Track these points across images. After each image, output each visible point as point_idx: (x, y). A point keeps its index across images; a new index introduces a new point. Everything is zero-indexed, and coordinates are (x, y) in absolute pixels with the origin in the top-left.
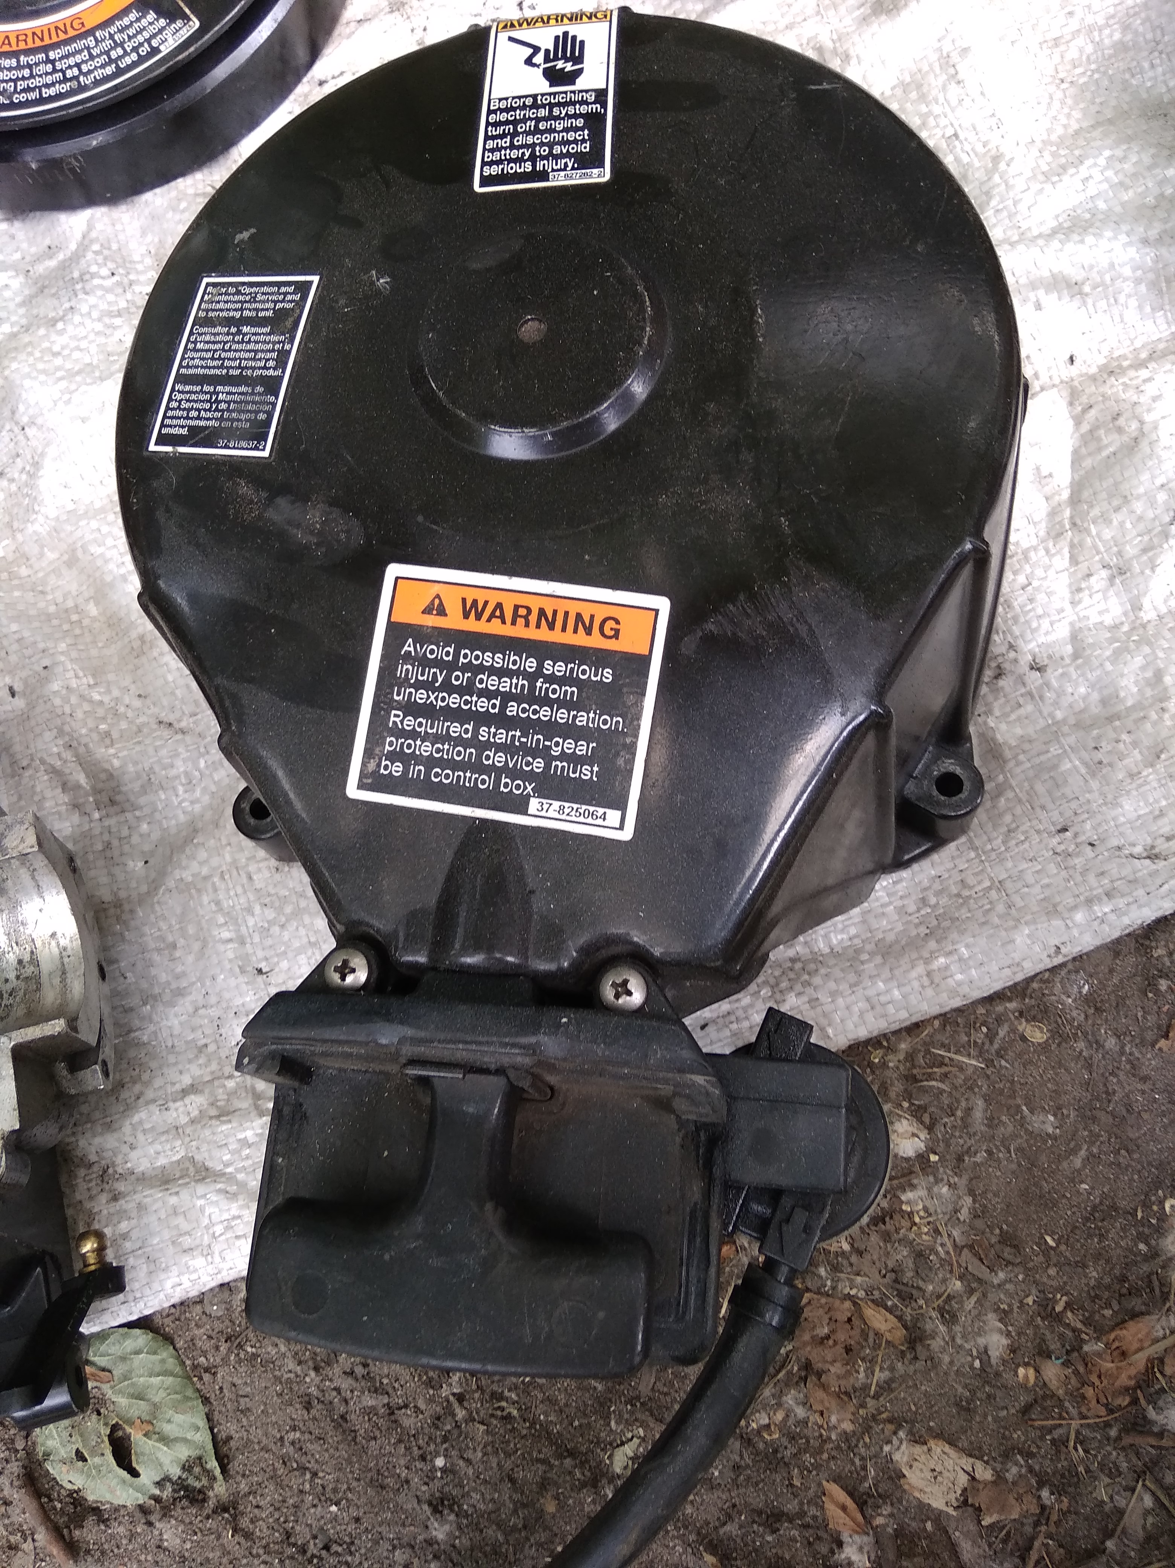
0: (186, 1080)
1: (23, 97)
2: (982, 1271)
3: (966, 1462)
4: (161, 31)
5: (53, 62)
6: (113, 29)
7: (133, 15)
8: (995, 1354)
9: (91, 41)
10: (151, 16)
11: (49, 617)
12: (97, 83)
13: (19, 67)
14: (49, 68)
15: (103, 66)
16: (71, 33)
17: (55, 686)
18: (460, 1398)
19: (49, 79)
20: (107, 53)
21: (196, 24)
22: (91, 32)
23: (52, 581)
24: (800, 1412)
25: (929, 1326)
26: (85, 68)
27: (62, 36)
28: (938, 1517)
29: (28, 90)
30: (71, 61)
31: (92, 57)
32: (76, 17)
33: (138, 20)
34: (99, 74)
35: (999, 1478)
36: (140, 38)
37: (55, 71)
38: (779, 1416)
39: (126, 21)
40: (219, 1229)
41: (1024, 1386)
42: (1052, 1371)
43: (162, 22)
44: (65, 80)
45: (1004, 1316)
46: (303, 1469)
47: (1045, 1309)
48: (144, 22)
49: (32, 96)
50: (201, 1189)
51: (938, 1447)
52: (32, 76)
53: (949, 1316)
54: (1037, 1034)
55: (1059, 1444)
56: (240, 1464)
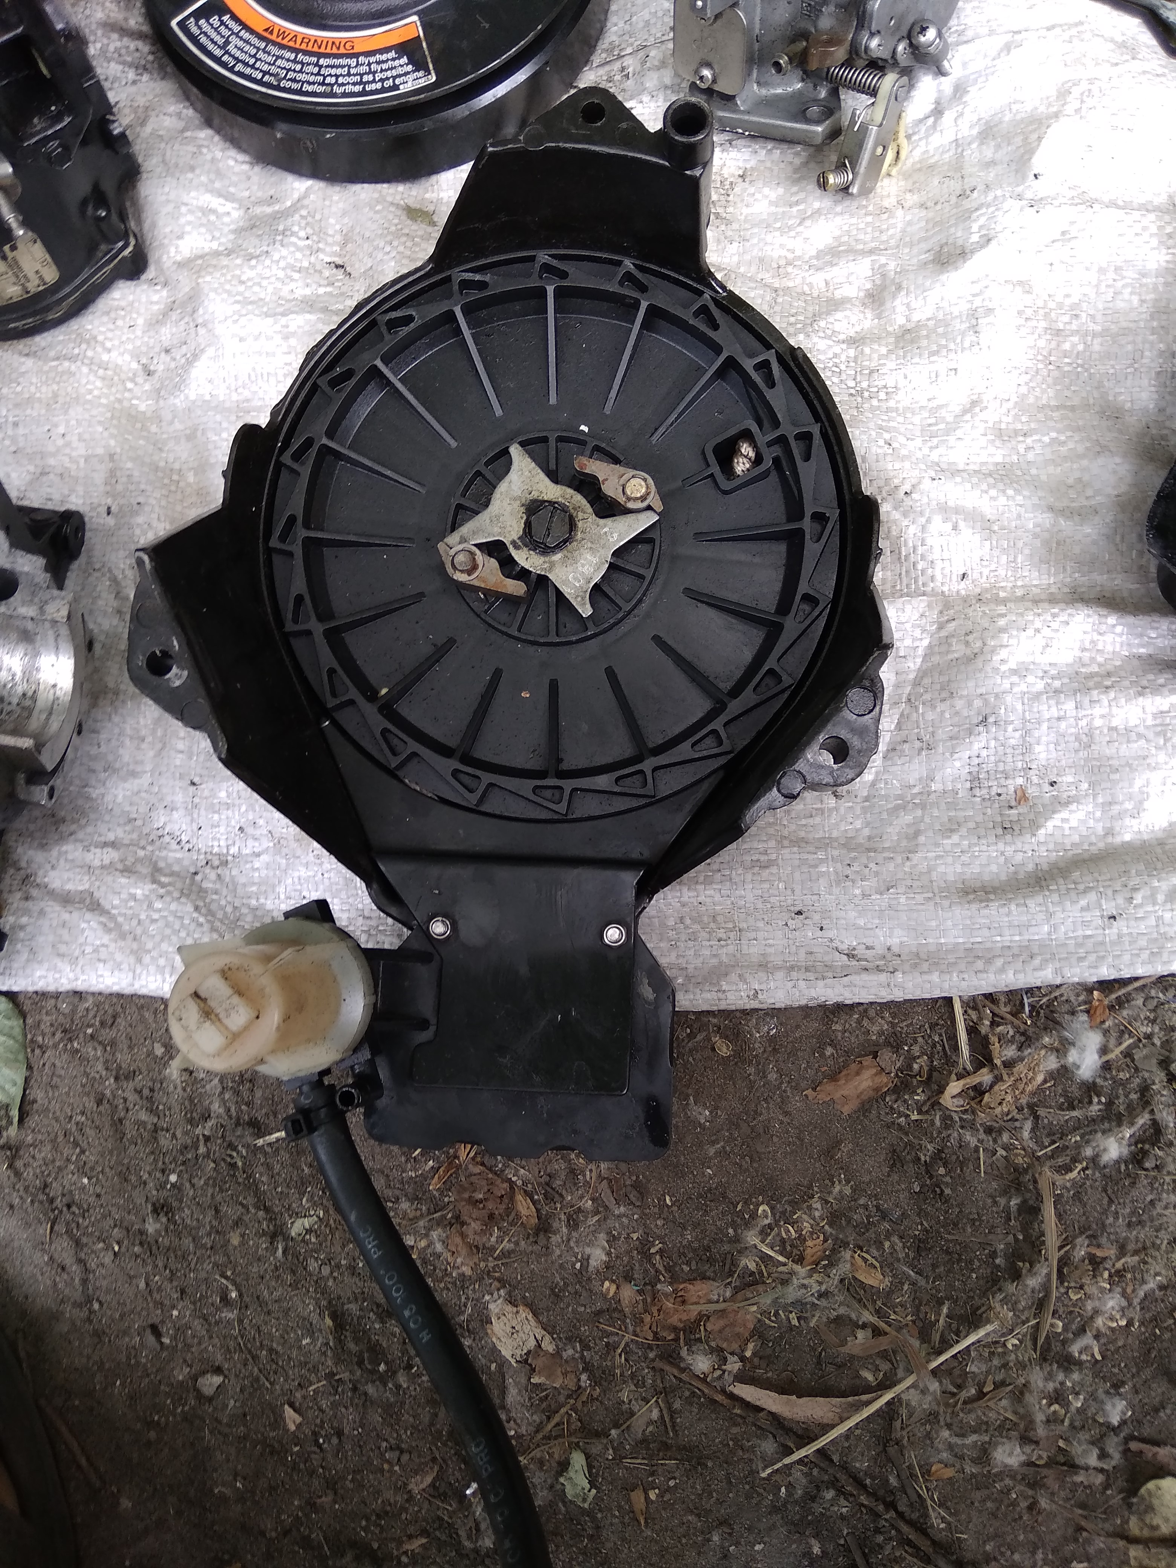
0: (112, 837)
1: (288, 84)
2: (610, 1201)
3: (540, 1332)
4: (406, 74)
5: (321, 67)
6: (372, 59)
7: (392, 54)
8: (593, 1263)
9: (353, 62)
10: (405, 60)
11: (157, 469)
12: (345, 95)
13: (294, 61)
14: (316, 70)
15: (354, 84)
16: (342, 51)
17: (140, 520)
18: (207, 1139)
19: (312, 79)
20: (361, 75)
21: (432, 78)
22: (357, 55)
23: (171, 444)
24: (439, 1247)
25: (555, 1225)
26: (340, 80)
27: (335, 51)
28: (503, 1363)
29: (294, 80)
30: (333, 71)
31: (349, 74)
32: (350, 40)
33: (393, 59)
34: (349, 88)
35: (558, 1353)
36: (389, 74)
37: (318, 74)
38: (423, 1243)
39: (384, 57)
40: (89, 949)
41: (604, 1296)
42: (628, 1293)
43: (410, 68)
44: (323, 84)
45: (612, 1240)
46: (76, 1144)
47: (643, 1248)
48: (397, 63)
49: (295, 86)
50: (88, 916)
51: (524, 1313)
52: (301, 71)
53: (573, 1223)
54: (724, 1049)
55: (611, 1348)
56: (32, 1121)
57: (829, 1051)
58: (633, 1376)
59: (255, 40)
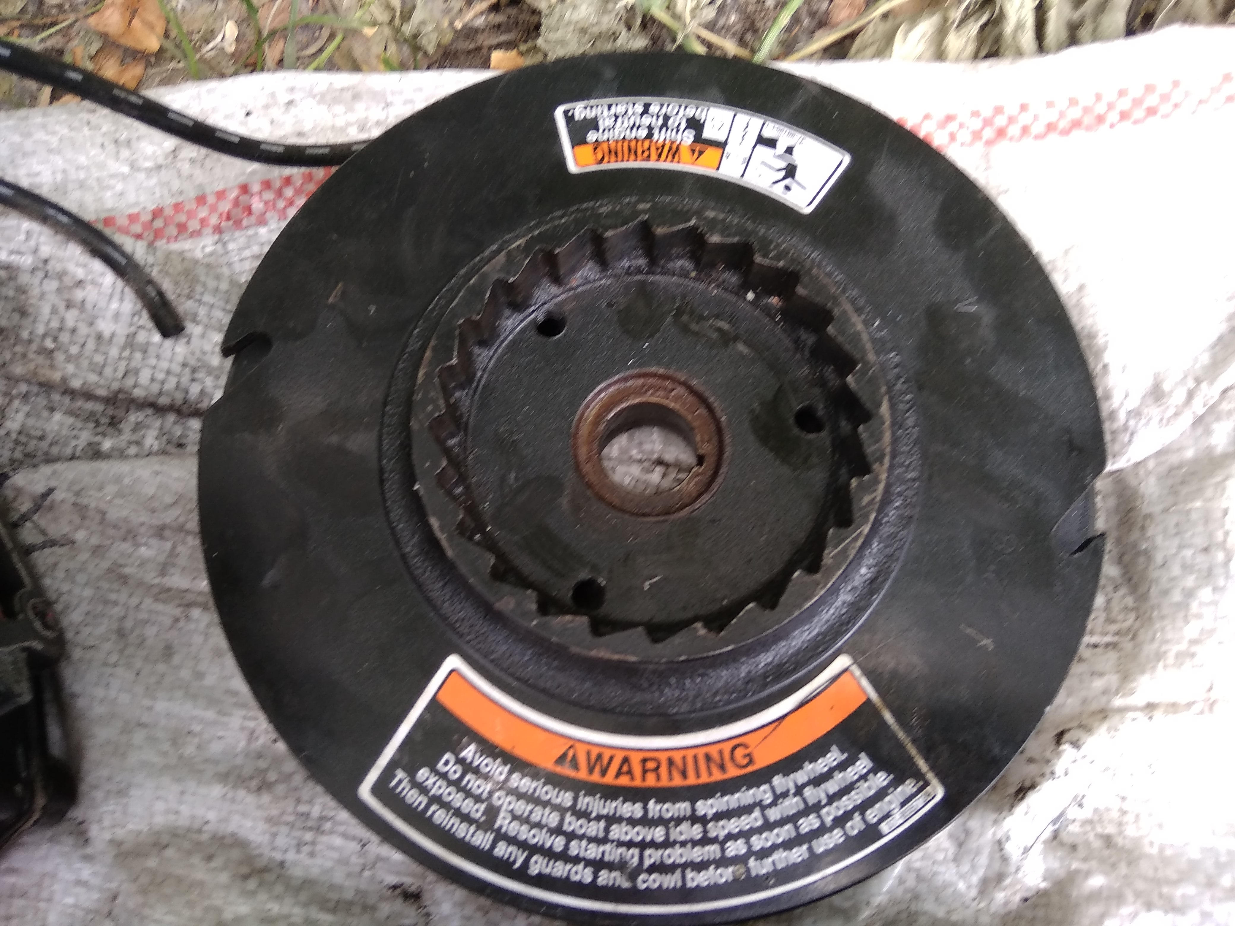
1: (653, 881)
4: (881, 794)
5: (703, 820)
6: (801, 777)
7: (834, 756)
9: (764, 793)
10: (863, 763)
12: (778, 876)
13: (646, 821)
14: (696, 831)
15: (788, 845)
16: (733, 772)
19: (697, 854)
20: (793, 819)
21: (939, 792)
22: (765, 776)
26: (757, 842)
27: (717, 776)
29: (659, 868)
30: (733, 825)
31: (768, 826)
33: (842, 767)
36: (847, 803)
37: (705, 841)
39: (821, 766)
43: (881, 779)
44: (722, 862)
48: (851, 773)
49: (670, 881)
52: (667, 844)
59: (547, 792)
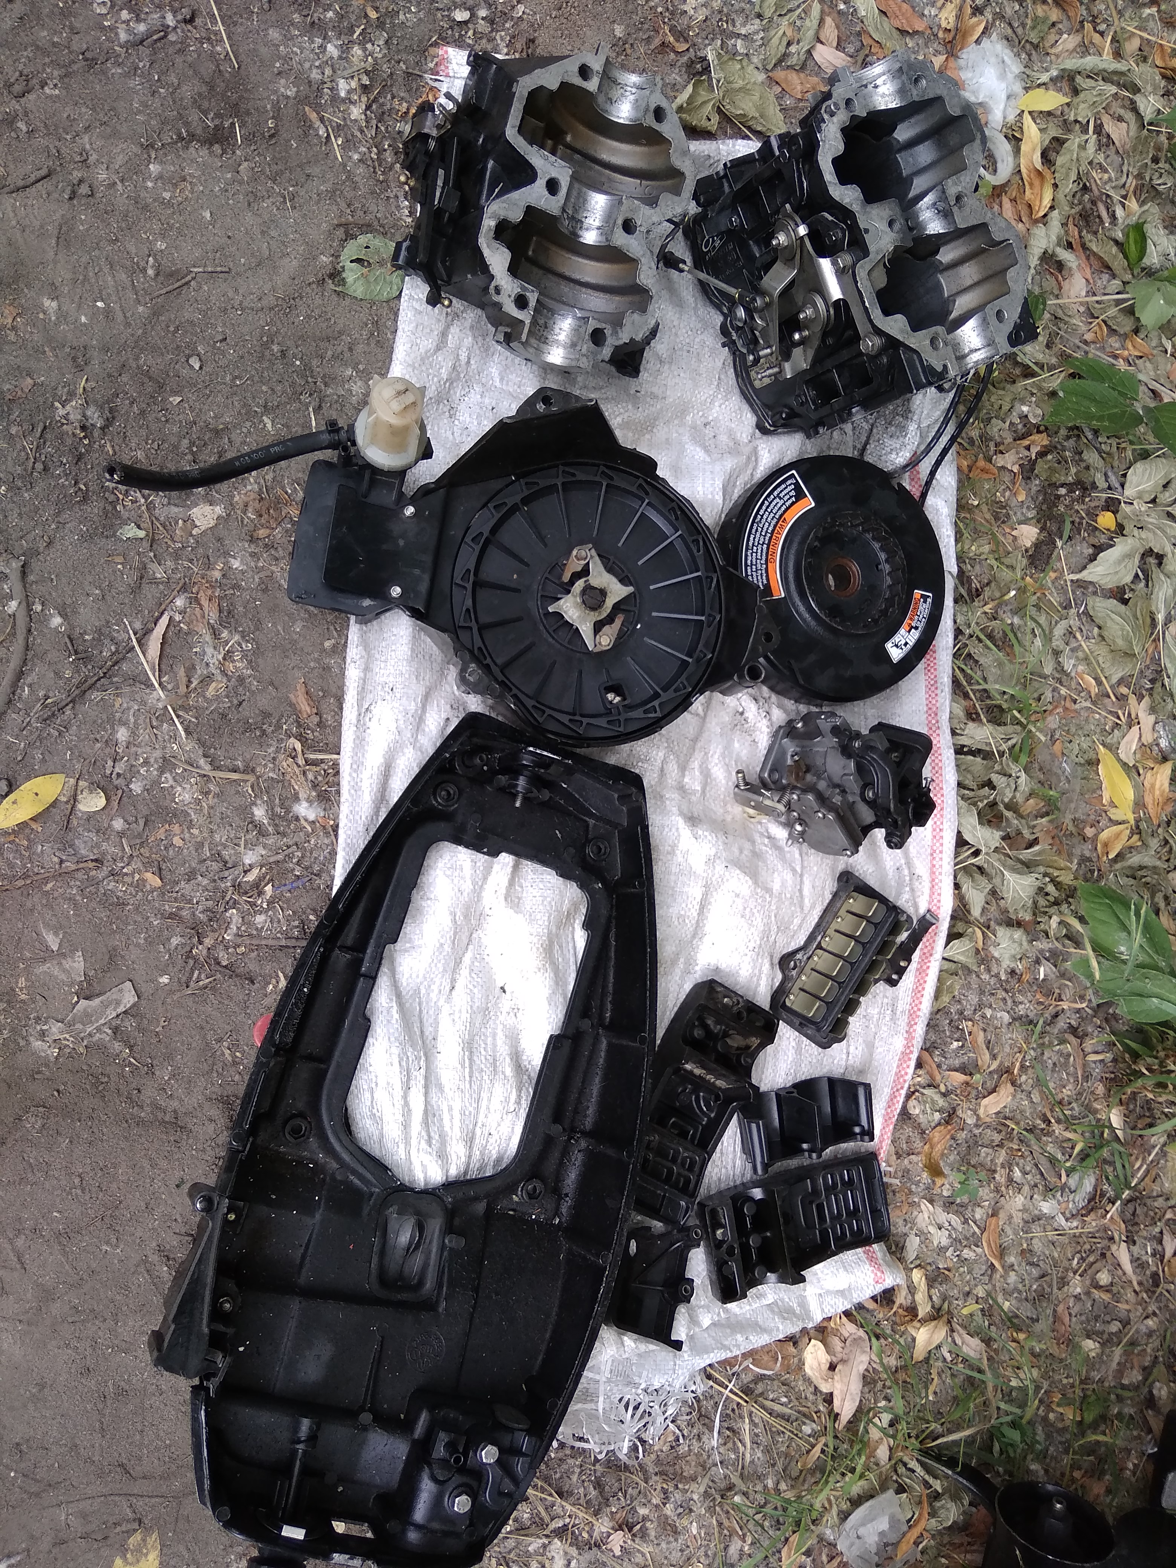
0: (472, 362)
2: (262, 575)
3: (203, 528)
8: (232, 560)
11: (655, 420)
12: (746, 556)
17: (630, 407)
18: (315, 383)
22: (766, 563)
23: (666, 429)
24: (249, 488)
25: (253, 546)
28: (190, 508)
32: (775, 561)
34: (749, 558)
35: (192, 535)
38: (252, 480)
40: (418, 341)
41: (216, 563)
42: (217, 575)
45: (243, 572)
46: (320, 316)
47: (236, 587)
50: (435, 344)
51: (212, 523)
53: (253, 555)
54: (327, 644)
55: (191, 561)
56: (335, 297)
57: (321, 694)
58: (177, 569)
59: (780, 513)
